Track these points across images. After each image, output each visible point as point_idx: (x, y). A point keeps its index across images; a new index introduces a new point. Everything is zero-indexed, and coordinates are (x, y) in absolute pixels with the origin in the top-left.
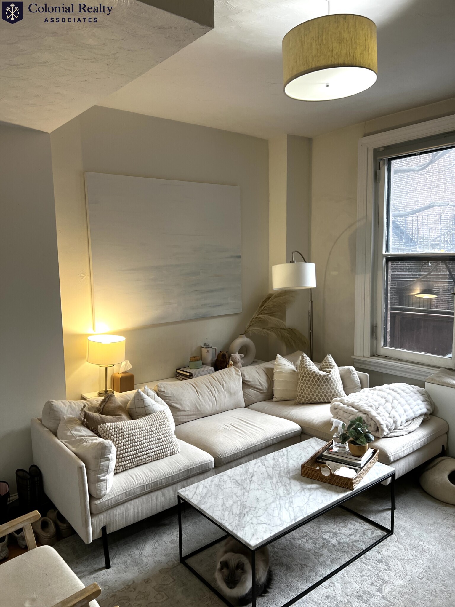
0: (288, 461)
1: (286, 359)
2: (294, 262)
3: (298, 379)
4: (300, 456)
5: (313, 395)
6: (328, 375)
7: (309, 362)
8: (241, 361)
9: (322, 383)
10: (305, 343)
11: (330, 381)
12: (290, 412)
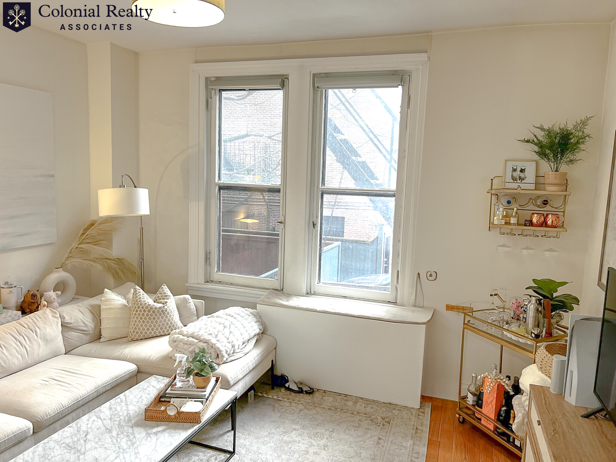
0: (128, 407)
1: (116, 294)
2: (124, 187)
3: (131, 315)
4: (141, 399)
5: (148, 329)
6: (164, 306)
7: (143, 294)
8: (57, 300)
9: (158, 316)
10: (135, 273)
11: (166, 313)
12: (123, 352)
